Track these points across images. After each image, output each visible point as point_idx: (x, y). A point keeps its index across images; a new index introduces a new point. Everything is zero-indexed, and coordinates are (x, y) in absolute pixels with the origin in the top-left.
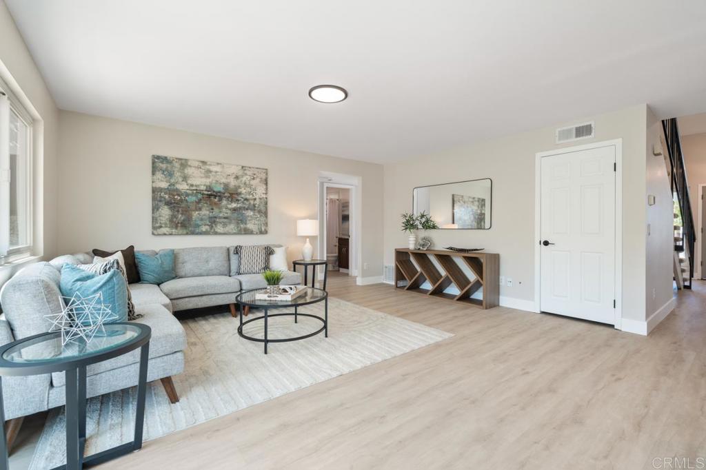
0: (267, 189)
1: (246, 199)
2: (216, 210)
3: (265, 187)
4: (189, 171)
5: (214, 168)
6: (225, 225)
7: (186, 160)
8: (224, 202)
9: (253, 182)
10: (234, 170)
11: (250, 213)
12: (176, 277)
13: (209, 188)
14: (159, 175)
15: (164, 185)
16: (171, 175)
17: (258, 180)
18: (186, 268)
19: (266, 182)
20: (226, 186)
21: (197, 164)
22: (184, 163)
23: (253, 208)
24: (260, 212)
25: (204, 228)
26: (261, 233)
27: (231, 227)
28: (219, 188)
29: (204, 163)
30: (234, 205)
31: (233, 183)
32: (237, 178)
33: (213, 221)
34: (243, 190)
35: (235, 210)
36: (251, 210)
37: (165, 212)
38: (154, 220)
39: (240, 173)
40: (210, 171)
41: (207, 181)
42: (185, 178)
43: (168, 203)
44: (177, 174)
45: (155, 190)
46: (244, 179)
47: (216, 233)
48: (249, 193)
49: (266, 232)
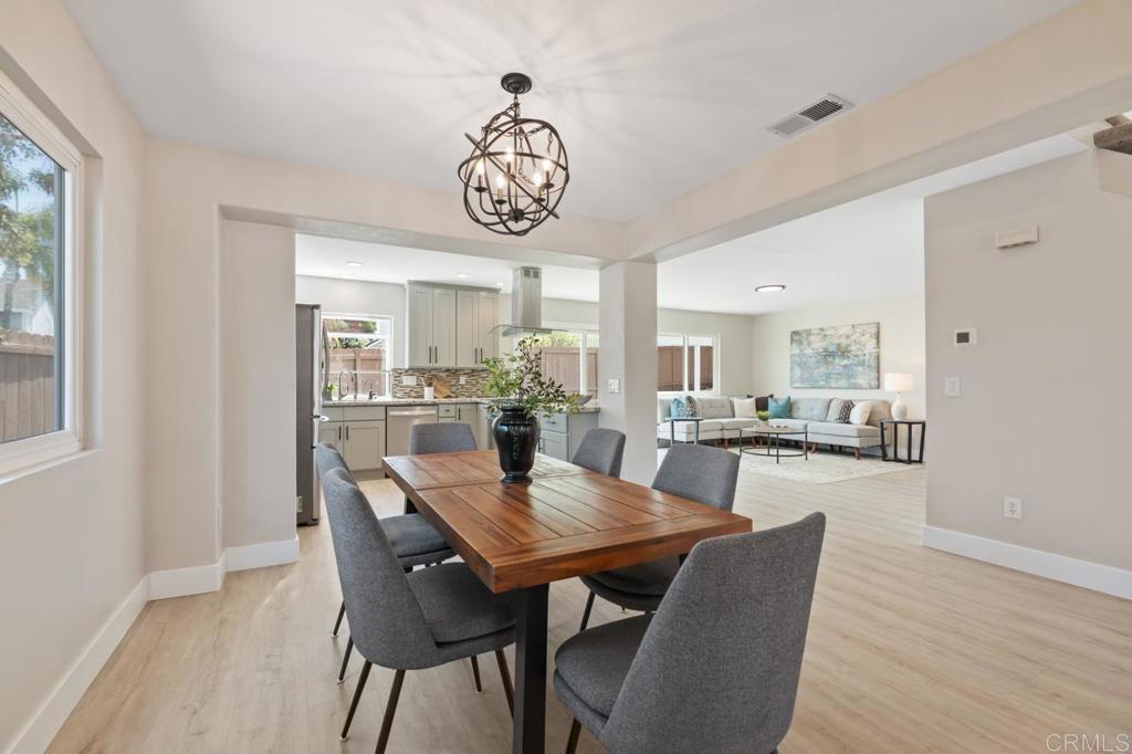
0: (878, 342)
1: (856, 356)
2: (830, 368)
3: (875, 341)
4: (812, 338)
5: (828, 333)
6: (837, 380)
7: (810, 330)
8: (837, 360)
9: (863, 338)
10: (846, 330)
11: (860, 369)
12: (790, 417)
13: (826, 350)
14: (794, 344)
15: (796, 351)
16: (801, 343)
17: (868, 335)
18: (801, 413)
19: (878, 336)
20: (838, 345)
21: (818, 331)
22: (809, 333)
23: (862, 364)
24: (869, 367)
25: (822, 383)
26: (871, 388)
27: (843, 383)
28: (833, 348)
29: (822, 329)
30: (845, 362)
31: (844, 342)
32: (848, 337)
33: (828, 376)
34: (853, 348)
35: (845, 366)
36: (861, 365)
37: (798, 371)
38: (791, 378)
39: (851, 332)
40: (826, 336)
41: (824, 344)
42: (809, 344)
43: (799, 365)
44: (805, 342)
45: (792, 356)
46: (854, 337)
47: (831, 388)
48: (859, 349)
49: (878, 387)
